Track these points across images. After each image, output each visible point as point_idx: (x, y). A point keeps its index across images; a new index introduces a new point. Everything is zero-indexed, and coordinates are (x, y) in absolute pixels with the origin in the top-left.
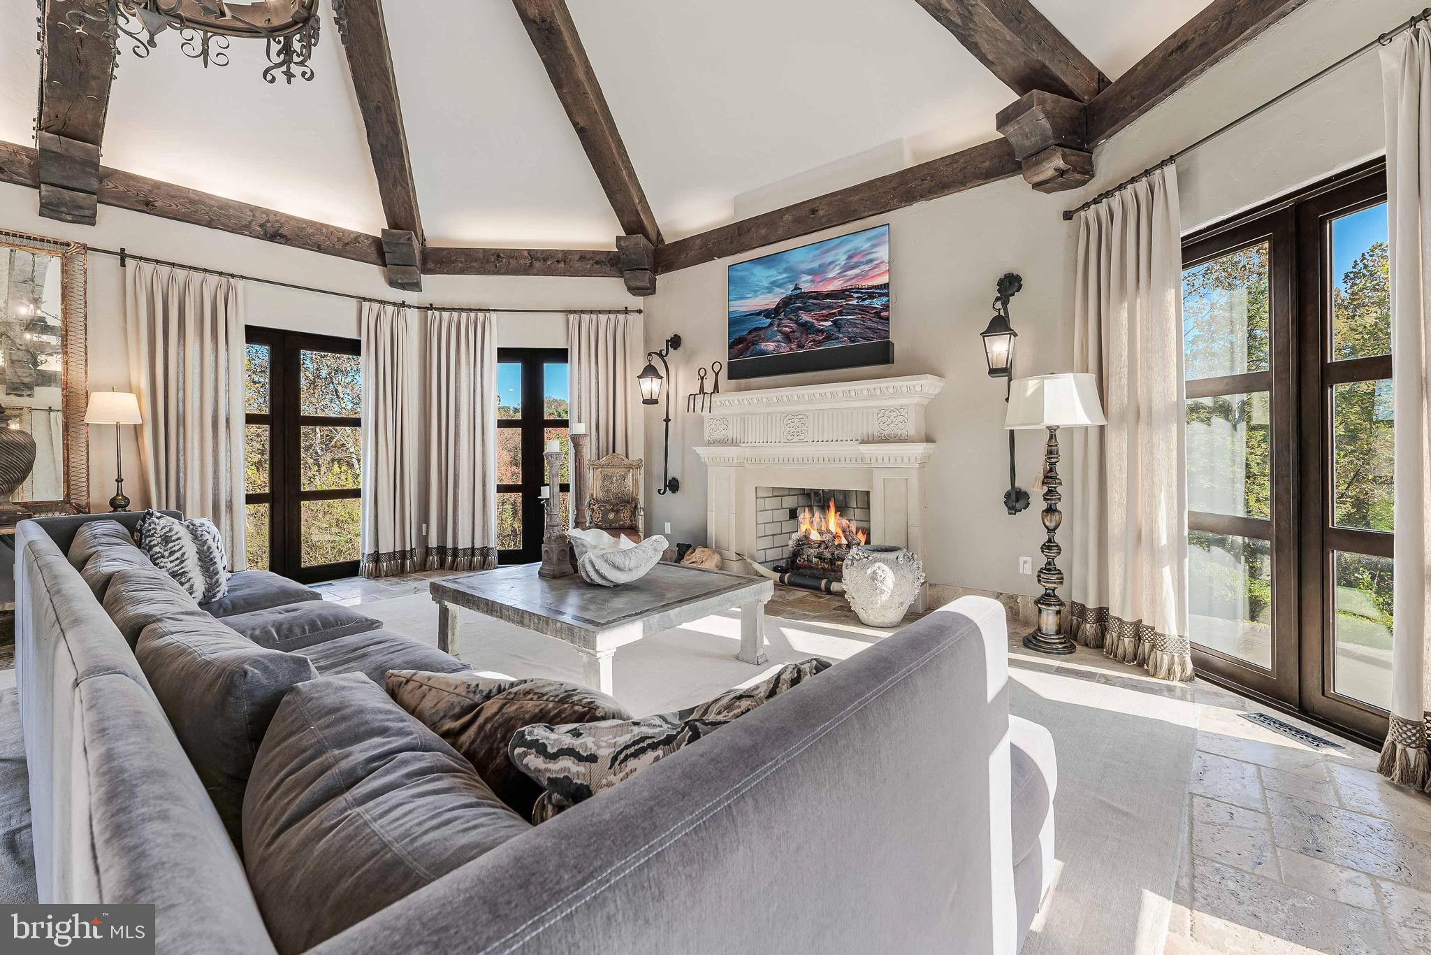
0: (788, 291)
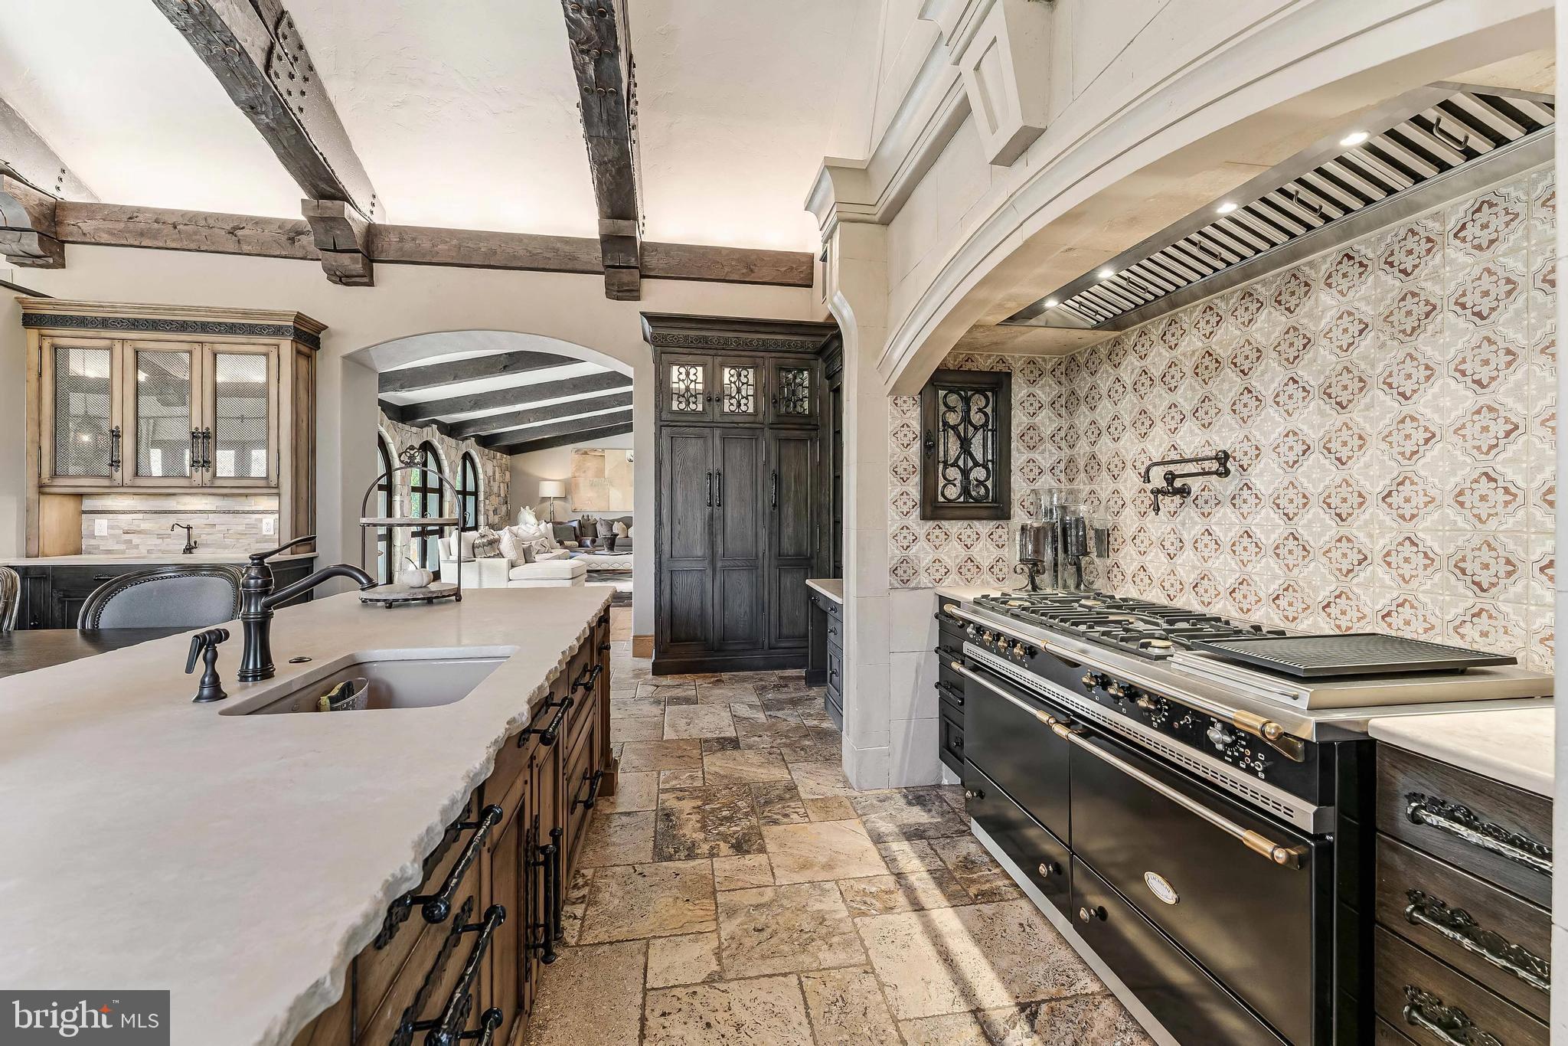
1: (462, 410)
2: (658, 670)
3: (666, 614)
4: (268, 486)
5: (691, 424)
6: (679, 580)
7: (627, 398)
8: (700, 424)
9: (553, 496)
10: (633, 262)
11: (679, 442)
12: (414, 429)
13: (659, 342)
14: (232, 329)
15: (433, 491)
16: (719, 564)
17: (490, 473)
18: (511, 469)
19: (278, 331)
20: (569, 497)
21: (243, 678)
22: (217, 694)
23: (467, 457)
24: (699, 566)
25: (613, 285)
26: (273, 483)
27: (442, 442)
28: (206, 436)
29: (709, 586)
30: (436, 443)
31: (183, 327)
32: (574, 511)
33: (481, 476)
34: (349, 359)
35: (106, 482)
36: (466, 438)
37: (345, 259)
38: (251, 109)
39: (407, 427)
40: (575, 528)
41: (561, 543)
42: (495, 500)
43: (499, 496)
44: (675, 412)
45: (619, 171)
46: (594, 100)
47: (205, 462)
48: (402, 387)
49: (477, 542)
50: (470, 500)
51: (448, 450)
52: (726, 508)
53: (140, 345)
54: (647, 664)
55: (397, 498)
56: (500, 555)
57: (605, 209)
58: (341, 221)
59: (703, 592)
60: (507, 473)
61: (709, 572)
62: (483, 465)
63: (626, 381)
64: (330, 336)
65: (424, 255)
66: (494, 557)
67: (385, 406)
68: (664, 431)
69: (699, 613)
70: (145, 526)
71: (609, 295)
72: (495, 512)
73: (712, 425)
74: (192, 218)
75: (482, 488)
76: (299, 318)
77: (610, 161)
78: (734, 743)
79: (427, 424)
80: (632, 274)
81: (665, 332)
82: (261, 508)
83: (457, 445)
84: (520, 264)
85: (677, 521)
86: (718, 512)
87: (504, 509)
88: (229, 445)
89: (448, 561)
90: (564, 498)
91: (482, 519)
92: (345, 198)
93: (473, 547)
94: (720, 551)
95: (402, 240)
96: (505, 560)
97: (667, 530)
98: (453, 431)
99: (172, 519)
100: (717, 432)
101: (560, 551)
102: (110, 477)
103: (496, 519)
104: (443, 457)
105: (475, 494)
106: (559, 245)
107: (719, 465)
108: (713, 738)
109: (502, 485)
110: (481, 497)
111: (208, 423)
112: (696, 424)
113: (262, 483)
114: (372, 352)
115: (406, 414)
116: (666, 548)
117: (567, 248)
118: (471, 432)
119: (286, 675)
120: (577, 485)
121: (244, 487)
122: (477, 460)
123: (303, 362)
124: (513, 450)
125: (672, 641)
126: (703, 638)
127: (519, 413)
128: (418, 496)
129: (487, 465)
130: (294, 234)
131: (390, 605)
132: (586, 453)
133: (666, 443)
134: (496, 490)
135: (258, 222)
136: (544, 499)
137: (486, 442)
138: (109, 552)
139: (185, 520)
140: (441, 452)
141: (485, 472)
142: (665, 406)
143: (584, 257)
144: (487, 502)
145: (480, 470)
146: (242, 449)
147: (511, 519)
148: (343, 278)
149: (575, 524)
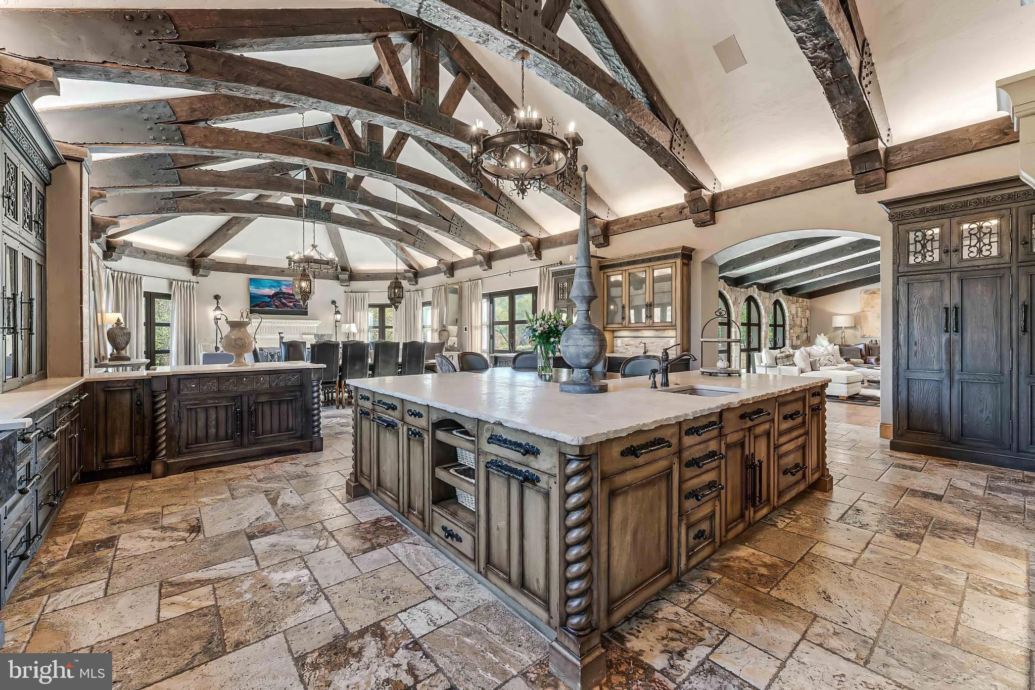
0: (278, 290)
1: (771, 275)
2: (894, 447)
3: (903, 410)
4: (672, 326)
5: (927, 272)
6: (915, 387)
7: (876, 256)
8: (935, 272)
9: (844, 326)
10: (877, 165)
11: (916, 287)
12: (743, 290)
13: (896, 219)
14: (659, 259)
15: (755, 325)
16: (957, 377)
17: (794, 312)
18: (811, 309)
19: (675, 256)
20: (859, 327)
21: (662, 385)
22: (655, 387)
23: (777, 303)
24: (936, 377)
25: (861, 185)
26: (674, 324)
27: (760, 295)
28: (651, 305)
29: (946, 392)
30: (756, 296)
31: (643, 261)
32: (863, 337)
33: (787, 314)
34: (704, 262)
35: (620, 326)
36: (776, 291)
37: (702, 215)
38: (665, 166)
39: (738, 289)
40: (861, 350)
41: (847, 360)
42: (798, 330)
43: (801, 326)
44: (912, 265)
45: (860, 115)
46: (834, 89)
47: (650, 316)
48: (734, 269)
49: (778, 356)
50: (780, 330)
51: (765, 301)
52: (965, 334)
53: (631, 271)
54: (888, 442)
55: (733, 330)
56: (794, 364)
57: (852, 139)
58: (701, 198)
59: (940, 395)
60: (808, 312)
61: (946, 382)
62: (788, 308)
63: (875, 244)
64: (696, 253)
65: (739, 201)
66: (790, 365)
67: (726, 279)
68: (901, 279)
69: (936, 412)
70: (632, 342)
71: (858, 192)
72: (798, 337)
73: (950, 271)
74: (645, 215)
75: (787, 322)
76: (684, 248)
77: (850, 113)
78: (939, 498)
79: (751, 286)
80: (877, 174)
81: (898, 210)
82: (669, 335)
83: (770, 296)
84: (794, 191)
85: (914, 343)
86: (956, 337)
87: (805, 335)
88: (658, 305)
89: (760, 366)
90: (855, 327)
91: (787, 342)
92: (702, 187)
93: (776, 359)
94: (958, 366)
95: (728, 197)
96: (797, 368)
97: (904, 349)
98: (768, 288)
99: (639, 340)
100: (955, 276)
101: (846, 365)
102: (622, 324)
103: (799, 342)
104: (760, 304)
105: (783, 326)
106: (820, 171)
107: (956, 300)
108: (920, 491)
109: (803, 320)
110: (787, 328)
111: (651, 300)
112: (931, 272)
113: (670, 324)
114: (715, 256)
115: (738, 282)
116: (903, 362)
117: (827, 171)
118: (778, 287)
119: (672, 386)
120: (866, 317)
121: (665, 326)
122: (784, 305)
123: (685, 268)
124: (812, 295)
125: (908, 428)
126: (940, 431)
127: (812, 271)
128: (745, 328)
129: (791, 307)
130: (680, 209)
131: (711, 374)
132: (874, 293)
133: (903, 289)
134: (798, 323)
135: (668, 208)
136: (837, 328)
137: (789, 292)
138: (621, 352)
139: (644, 340)
140: (759, 301)
141: (790, 312)
142: (901, 261)
143: (839, 173)
144: (792, 331)
145: (786, 311)
146: (663, 307)
147: (809, 342)
148: (700, 224)
149: (861, 346)
